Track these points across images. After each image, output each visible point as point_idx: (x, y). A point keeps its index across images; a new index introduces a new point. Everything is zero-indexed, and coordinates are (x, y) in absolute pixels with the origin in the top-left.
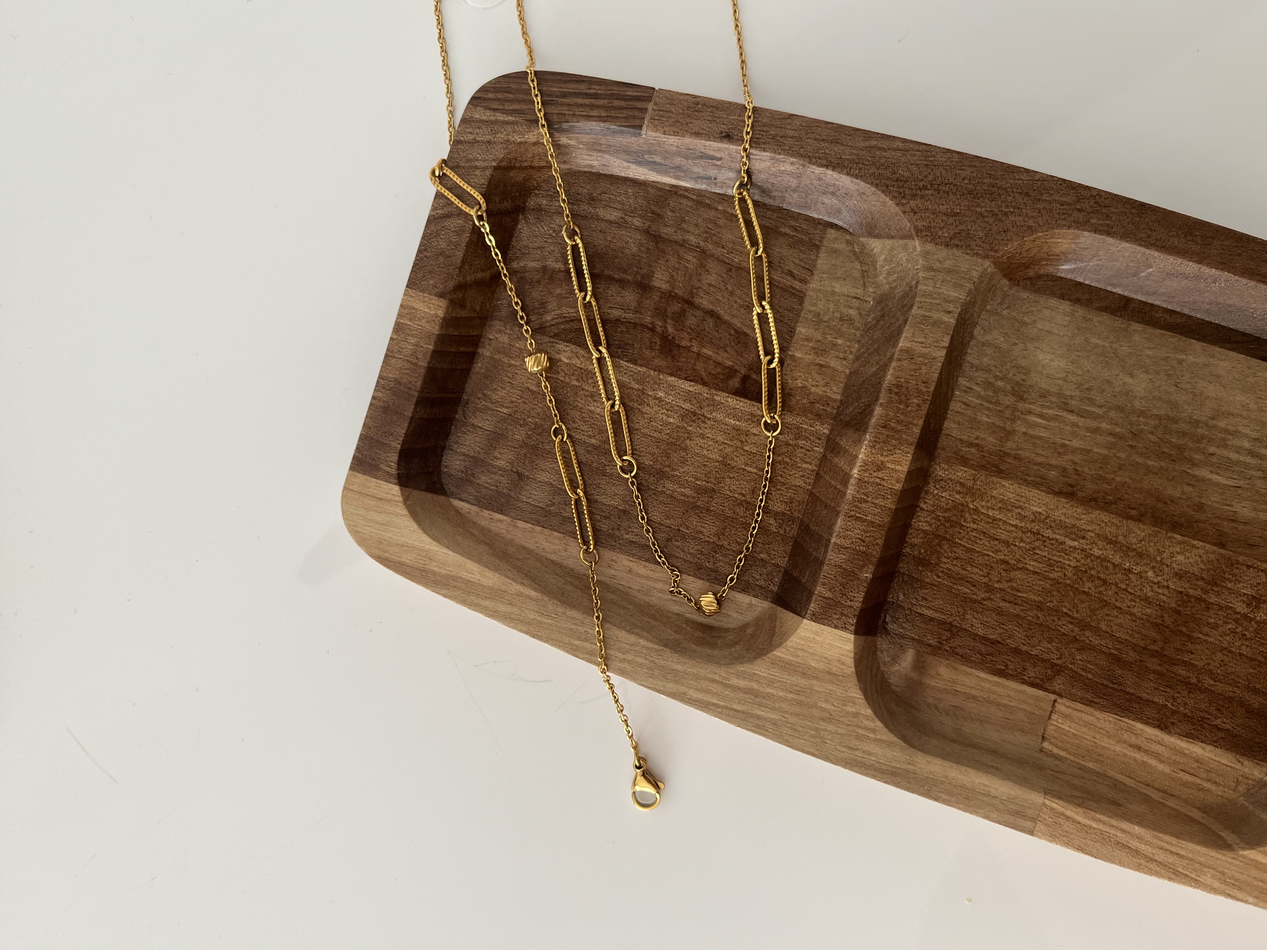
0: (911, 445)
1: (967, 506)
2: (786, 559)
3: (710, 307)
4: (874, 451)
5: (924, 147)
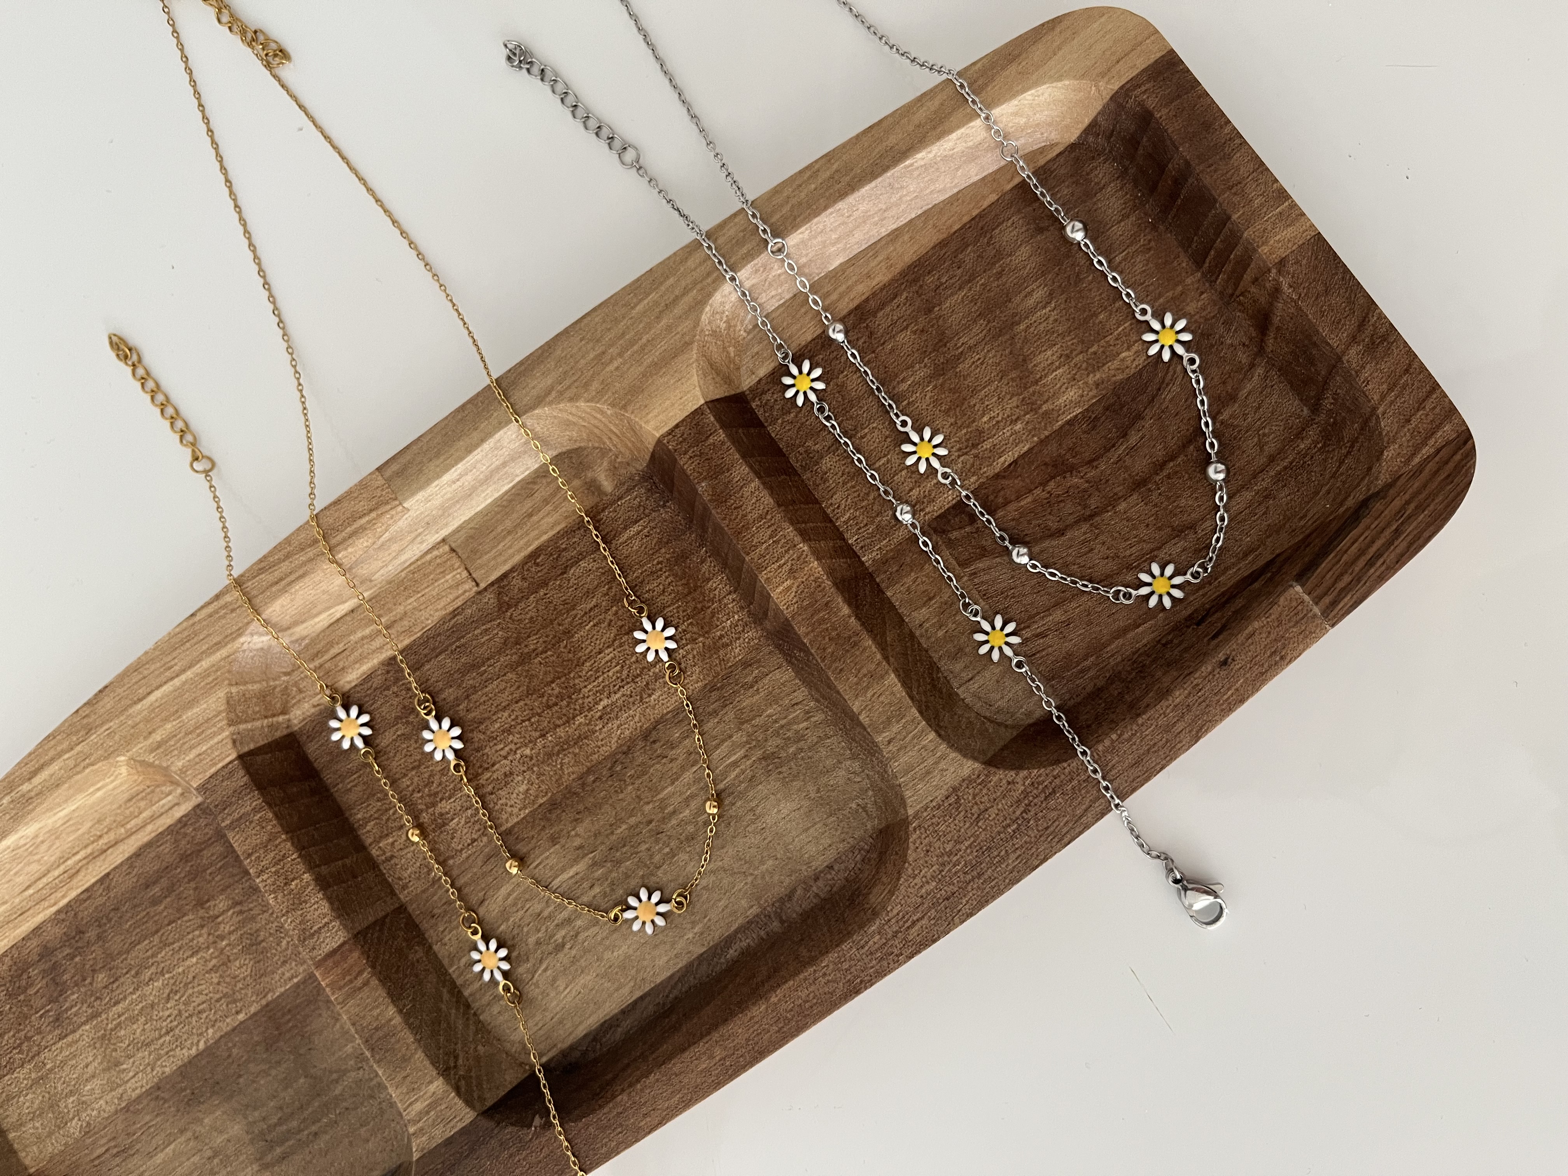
0: (793, 617)
1: (704, 636)
2: (773, 435)
3: (1069, 535)
4: (812, 578)
5: (1066, 840)
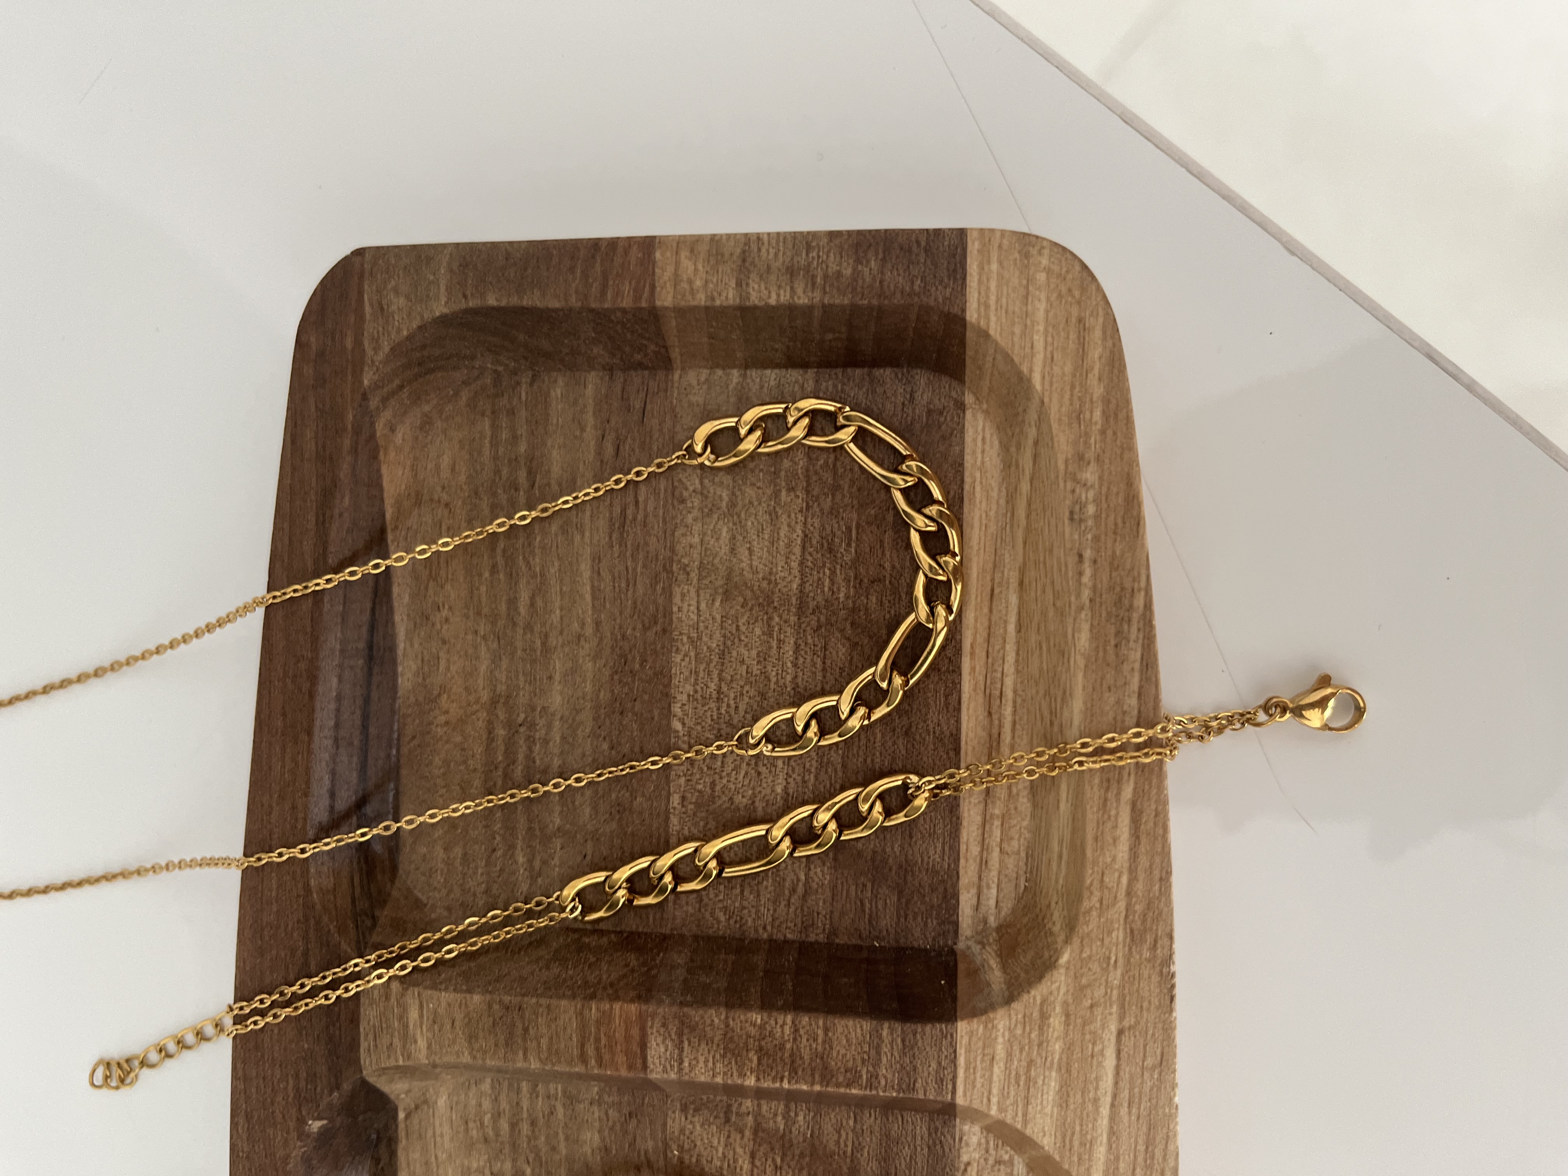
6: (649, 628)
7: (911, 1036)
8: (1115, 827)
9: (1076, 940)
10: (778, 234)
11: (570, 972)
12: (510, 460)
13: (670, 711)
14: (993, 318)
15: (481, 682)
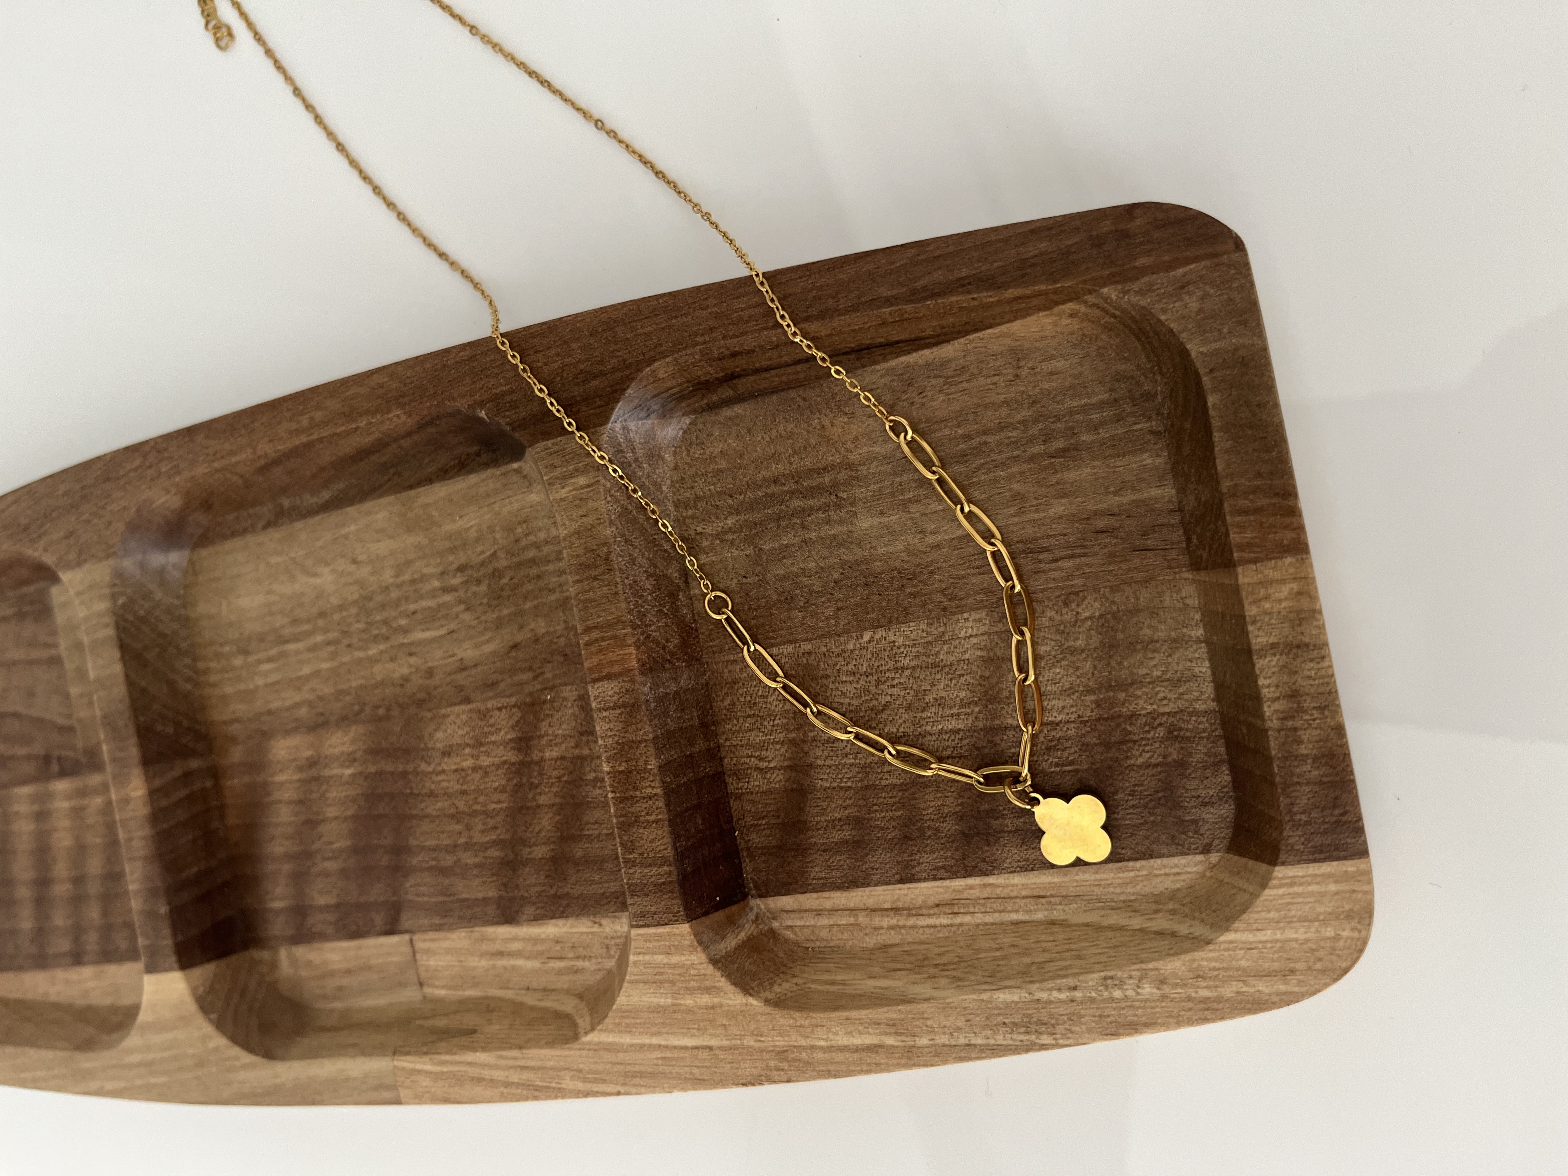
0: (137, 766)
4: (118, 784)
5: (27, 488)
6: (944, 595)
7: (669, 889)
8: (860, 1033)
9: (768, 1009)
10: (1333, 675)
11: (649, 597)
12: (1072, 428)
13: (877, 627)
14: (1281, 891)
15: (865, 450)
